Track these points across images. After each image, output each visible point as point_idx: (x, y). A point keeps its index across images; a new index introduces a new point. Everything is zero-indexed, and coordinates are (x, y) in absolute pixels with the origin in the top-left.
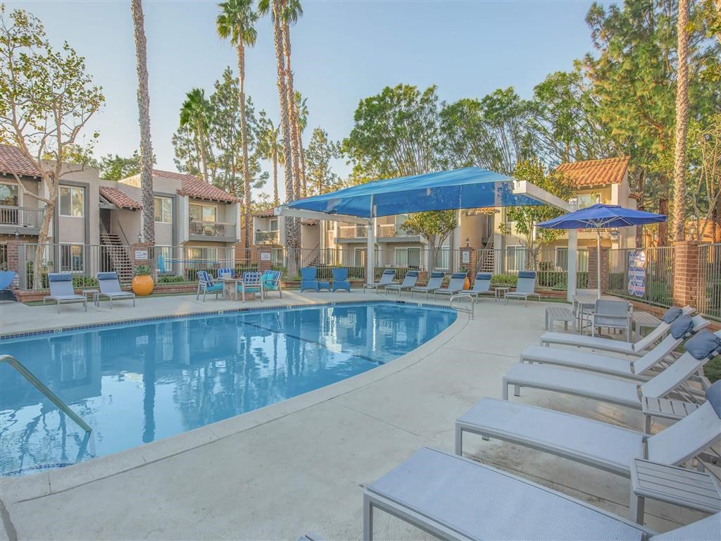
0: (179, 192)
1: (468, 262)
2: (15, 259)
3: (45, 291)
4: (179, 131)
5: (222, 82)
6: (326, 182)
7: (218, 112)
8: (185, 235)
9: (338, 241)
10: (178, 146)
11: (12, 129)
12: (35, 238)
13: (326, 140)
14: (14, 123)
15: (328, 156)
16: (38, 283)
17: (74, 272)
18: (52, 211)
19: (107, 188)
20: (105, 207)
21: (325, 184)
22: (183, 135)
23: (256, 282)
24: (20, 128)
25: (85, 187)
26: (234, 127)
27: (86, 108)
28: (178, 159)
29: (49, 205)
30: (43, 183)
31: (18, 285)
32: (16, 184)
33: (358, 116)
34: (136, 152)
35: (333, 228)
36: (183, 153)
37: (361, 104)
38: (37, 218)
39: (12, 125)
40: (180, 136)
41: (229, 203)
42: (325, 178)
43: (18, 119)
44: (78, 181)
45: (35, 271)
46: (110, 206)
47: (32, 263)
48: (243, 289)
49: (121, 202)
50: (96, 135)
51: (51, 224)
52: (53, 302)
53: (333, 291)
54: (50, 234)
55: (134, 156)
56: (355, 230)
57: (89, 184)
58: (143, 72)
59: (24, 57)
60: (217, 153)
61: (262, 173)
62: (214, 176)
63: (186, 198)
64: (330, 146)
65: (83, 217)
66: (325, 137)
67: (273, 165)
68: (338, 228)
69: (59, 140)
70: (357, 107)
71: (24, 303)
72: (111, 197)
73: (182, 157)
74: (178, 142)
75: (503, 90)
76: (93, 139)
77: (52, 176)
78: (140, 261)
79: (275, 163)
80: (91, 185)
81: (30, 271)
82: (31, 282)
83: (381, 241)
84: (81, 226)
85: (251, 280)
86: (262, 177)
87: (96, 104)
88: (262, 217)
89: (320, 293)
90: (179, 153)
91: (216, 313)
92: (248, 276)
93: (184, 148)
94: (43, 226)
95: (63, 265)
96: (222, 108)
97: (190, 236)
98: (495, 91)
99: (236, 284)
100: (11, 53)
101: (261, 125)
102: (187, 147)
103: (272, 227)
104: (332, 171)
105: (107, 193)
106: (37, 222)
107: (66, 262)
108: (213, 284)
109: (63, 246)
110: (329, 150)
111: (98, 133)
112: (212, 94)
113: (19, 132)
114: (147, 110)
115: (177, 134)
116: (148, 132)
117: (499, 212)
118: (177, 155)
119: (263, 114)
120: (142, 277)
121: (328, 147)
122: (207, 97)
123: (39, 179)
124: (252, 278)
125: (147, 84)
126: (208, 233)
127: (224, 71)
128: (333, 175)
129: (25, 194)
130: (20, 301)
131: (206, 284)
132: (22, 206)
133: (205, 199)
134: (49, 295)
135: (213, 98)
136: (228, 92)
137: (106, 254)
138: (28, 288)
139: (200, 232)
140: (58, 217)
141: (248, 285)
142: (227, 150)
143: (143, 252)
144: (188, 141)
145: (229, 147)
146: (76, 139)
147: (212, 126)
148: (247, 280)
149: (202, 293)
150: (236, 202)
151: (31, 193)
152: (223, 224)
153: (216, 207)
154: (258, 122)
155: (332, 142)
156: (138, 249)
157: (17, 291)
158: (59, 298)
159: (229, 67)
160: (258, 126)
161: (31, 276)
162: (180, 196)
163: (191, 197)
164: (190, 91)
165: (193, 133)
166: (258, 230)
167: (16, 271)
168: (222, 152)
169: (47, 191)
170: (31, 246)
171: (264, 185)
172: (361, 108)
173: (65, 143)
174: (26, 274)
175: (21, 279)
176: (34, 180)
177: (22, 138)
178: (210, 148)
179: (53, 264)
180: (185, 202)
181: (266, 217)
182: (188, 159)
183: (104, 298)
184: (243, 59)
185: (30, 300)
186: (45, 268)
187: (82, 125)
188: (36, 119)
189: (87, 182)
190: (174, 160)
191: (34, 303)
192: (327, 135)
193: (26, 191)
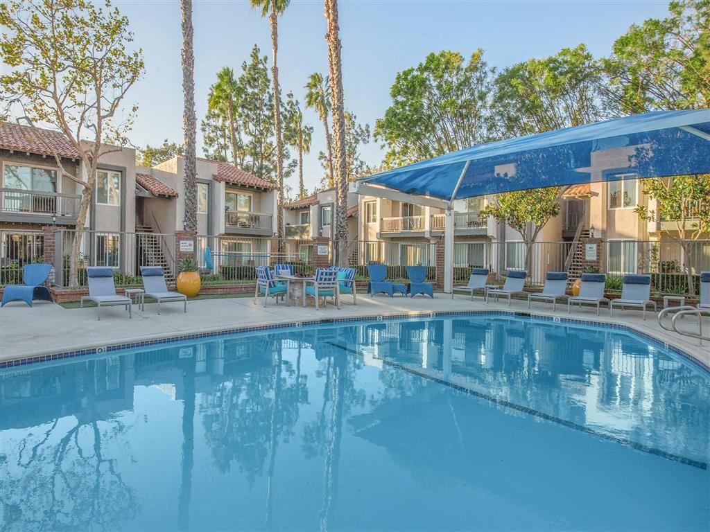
0: (216, 178)
1: (595, 258)
2: (51, 250)
3: (83, 289)
4: (207, 117)
5: (250, 62)
6: (354, 170)
7: (246, 95)
8: (221, 227)
9: (381, 235)
10: (207, 133)
11: (53, 104)
12: (73, 227)
13: (353, 124)
14: (54, 96)
15: (357, 141)
16: (74, 281)
17: (110, 267)
18: (90, 196)
19: (142, 175)
20: (141, 194)
21: (354, 173)
22: (212, 122)
23: (332, 281)
24: (60, 102)
25: (121, 171)
26: (262, 109)
27: (126, 78)
28: (207, 147)
29: (87, 189)
30: (82, 166)
31: (53, 281)
32: (56, 169)
33: (396, 92)
34: (166, 141)
35: (374, 220)
36: (211, 141)
37: (399, 78)
38: (74, 207)
39: (53, 98)
40: (208, 122)
41: (266, 190)
42: (353, 167)
43: (58, 93)
44: (115, 164)
45: (72, 266)
46: (146, 194)
47: (69, 257)
48: (315, 290)
49: (157, 189)
50: (134, 109)
51: (88, 210)
52: (93, 304)
53: (412, 296)
54: (87, 225)
55: (164, 145)
56: (400, 222)
57: (125, 168)
58: (188, 28)
59: (65, 17)
60: (246, 139)
61: (290, 161)
62: (242, 165)
63: (223, 184)
64: (358, 130)
65: (120, 205)
66: (353, 119)
67: (299, 153)
68: (382, 219)
69: (99, 113)
70: (394, 82)
71: (59, 304)
72: (146, 183)
73: (211, 145)
74: (207, 129)
75: (572, 50)
76: (132, 113)
77: (90, 159)
78: (185, 254)
79: (301, 152)
80: (127, 169)
81: (67, 266)
82: (68, 278)
83: (432, 235)
84: (117, 216)
85: (325, 280)
86: (290, 166)
87: (135, 72)
88: (293, 209)
89: (394, 298)
90: (208, 141)
91: (293, 325)
92: (322, 273)
93: (212, 135)
94: (80, 214)
95: (98, 259)
96: (250, 90)
97: (226, 228)
98: (560, 51)
99: (305, 284)
100: (53, 16)
101: (288, 108)
102: (215, 134)
103: (302, 221)
104: (361, 158)
105: (142, 180)
106: (74, 211)
107: (101, 256)
108: (276, 284)
109: (98, 237)
110: (357, 134)
111: (137, 106)
112: (240, 75)
113: (59, 105)
114: (191, 73)
115: (206, 121)
116: (192, 99)
117: (597, 194)
118: (206, 143)
119: (290, 95)
120: (188, 273)
121: (356, 131)
122: (236, 78)
123: (78, 162)
124: (328, 277)
125: (191, 42)
126: (243, 225)
127: (252, 50)
128: (362, 162)
129: (64, 176)
130: (56, 301)
131: (267, 284)
132: (60, 192)
133: (242, 185)
134: (87, 294)
135: (242, 79)
136: (256, 73)
137: (141, 248)
138: (65, 286)
139: (235, 224)
140: (95, 205)
141: (322, 286)
142: (255, 136)
143: (188, 242)
144: (216, 127)
145: (257, 133)
146: (115, 111)
147: (240, 110)
148: (321, 279)
149: (262, 295)
150: (273, 189)
151: (69, 175)
152: (258, 214)
153: (251, 195)
154: (286, 105)
155: (360, 126)
156: (183, 239)
157: (53, 288)
158: (99, 299)
159: (256, 46)
160: (286, 109)
161: (68, 271)
162: (216, 182)
163: (227, 183)
164: (220, 70)
165: (221, 119)
166: (288, 224)
167: (52, 264)
168: (250, 138)
169: (85, 174)
170: (69, 232)
171: (292, 174)
172: (399, 82)
173: (104, 117)
174: (62, 269)
175: (57, 274)
176: (72, 163)
177: (63, 114)
178: (239, 133)
179: (89, 258)
180: (221, 188)
181: (297, 209)
182: (216, 147)
183: (150, 300)
184: (276, 28)
185: (67, 300)
186: (82, 262)
187: (122, 97)
188: (76, 94)
189: (124, 166)
190: (203, 148)
191: (71, 304)
192: (355, 117)
193: (64, 172)
